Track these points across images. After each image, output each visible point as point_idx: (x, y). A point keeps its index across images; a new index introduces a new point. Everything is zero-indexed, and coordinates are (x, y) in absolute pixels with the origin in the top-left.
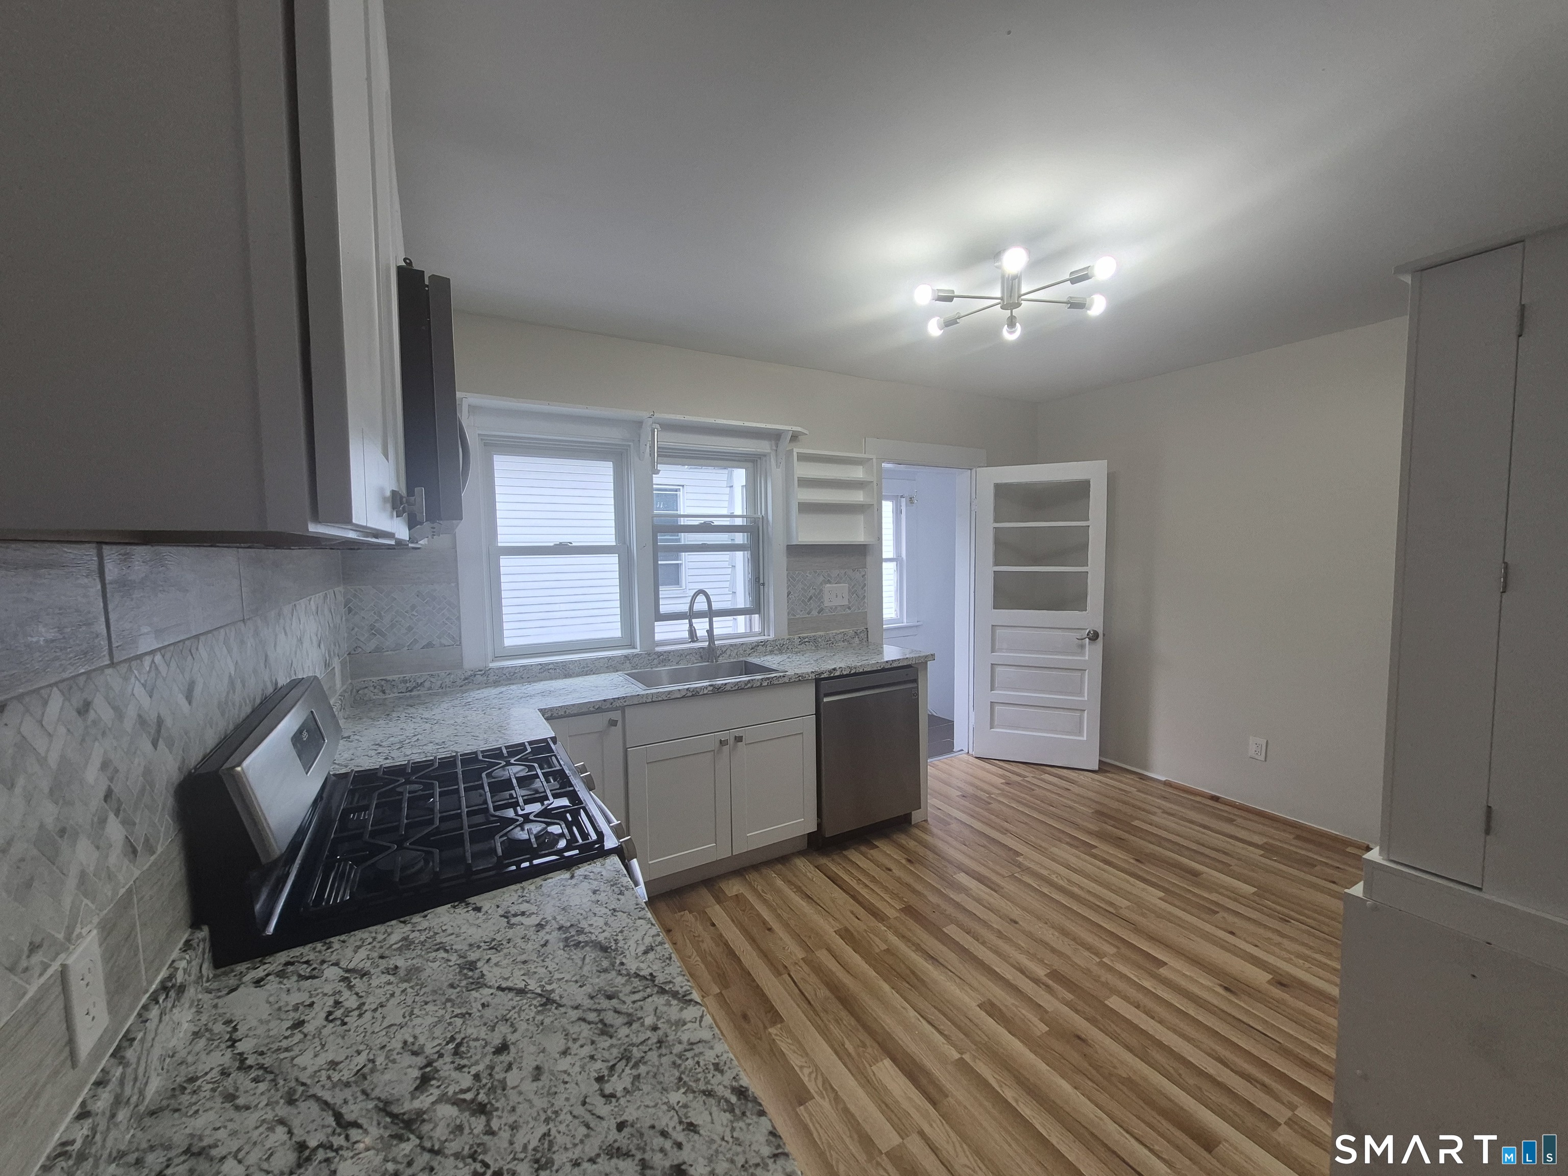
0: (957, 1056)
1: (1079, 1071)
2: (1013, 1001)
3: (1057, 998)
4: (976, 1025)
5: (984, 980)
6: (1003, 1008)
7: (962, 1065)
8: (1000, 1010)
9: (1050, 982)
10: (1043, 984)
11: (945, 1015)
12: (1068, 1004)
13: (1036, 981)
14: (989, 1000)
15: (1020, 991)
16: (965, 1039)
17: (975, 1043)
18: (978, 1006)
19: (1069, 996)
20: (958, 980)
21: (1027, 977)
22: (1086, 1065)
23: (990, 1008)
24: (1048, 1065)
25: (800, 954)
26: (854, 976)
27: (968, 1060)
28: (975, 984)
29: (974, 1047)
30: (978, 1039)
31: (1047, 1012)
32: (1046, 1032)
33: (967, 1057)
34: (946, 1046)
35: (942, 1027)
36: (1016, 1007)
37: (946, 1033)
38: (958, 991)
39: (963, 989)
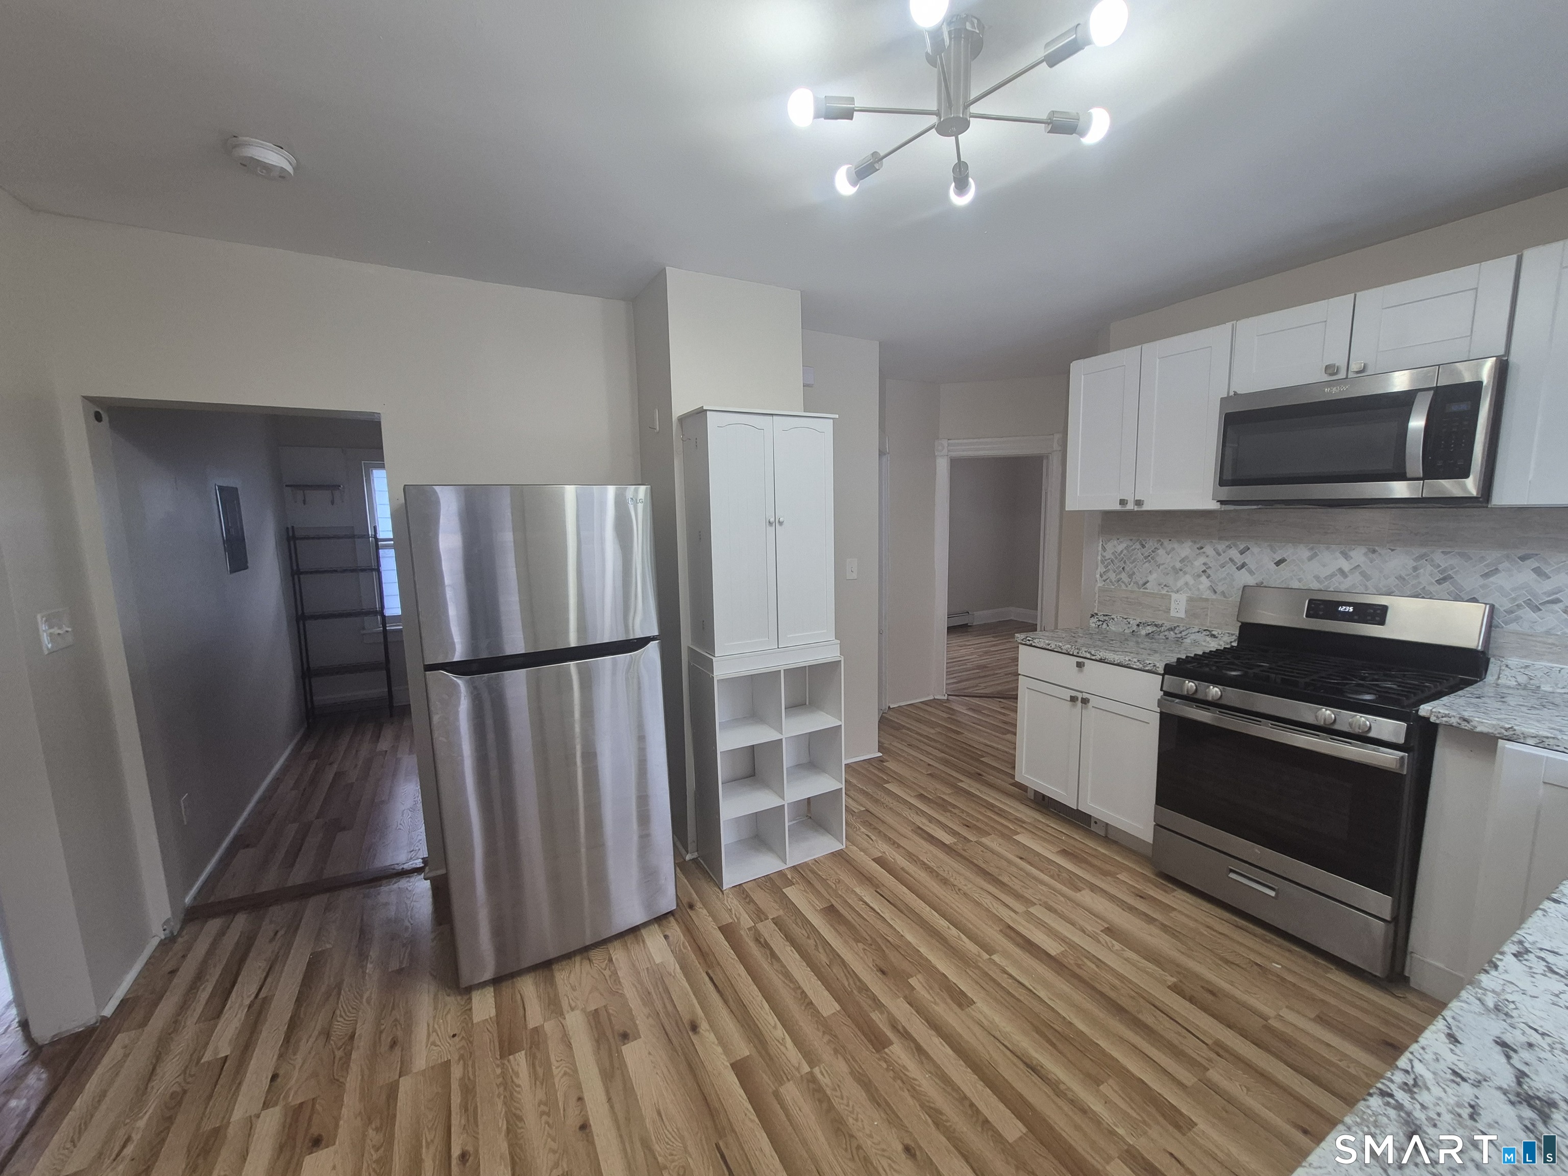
0: (995, 957)
1: (896, 948)
2: (936, 1008)
3: (889, 1013)
4: (977, 983)
5: (966, 1035)
6: (949, 1001)
7: (990, 951)
8: (953, 1000)
9: (890, 1034)
10: (898, 1031)
11: (1009, 993)
12: (878, 1004)
13: (905, 1035)
14: (963, 1010)
15: (928, 1022)
16: (986, 970)
17: (979, 968)
18: (974, 1003)
19: (875, 1016)
20: (997, 1034)
21: (914, 1040)
22: (887, 951)
23: (961, 1000)
24: (919, 951)
25: (1214, 1075)
26: (1123, 1040)
27: (984, 954)
28: (977, 1030)
29: (980, 964)
30: (976, 971)
31: (905, 998)
32: (912, 977)
33: (986, 956)
34: (1004, 964)
35: (1010, 981)
36: (935, 1003)
37: (1006, 976)
38: (997, 1019)
39: (991, 1023)
